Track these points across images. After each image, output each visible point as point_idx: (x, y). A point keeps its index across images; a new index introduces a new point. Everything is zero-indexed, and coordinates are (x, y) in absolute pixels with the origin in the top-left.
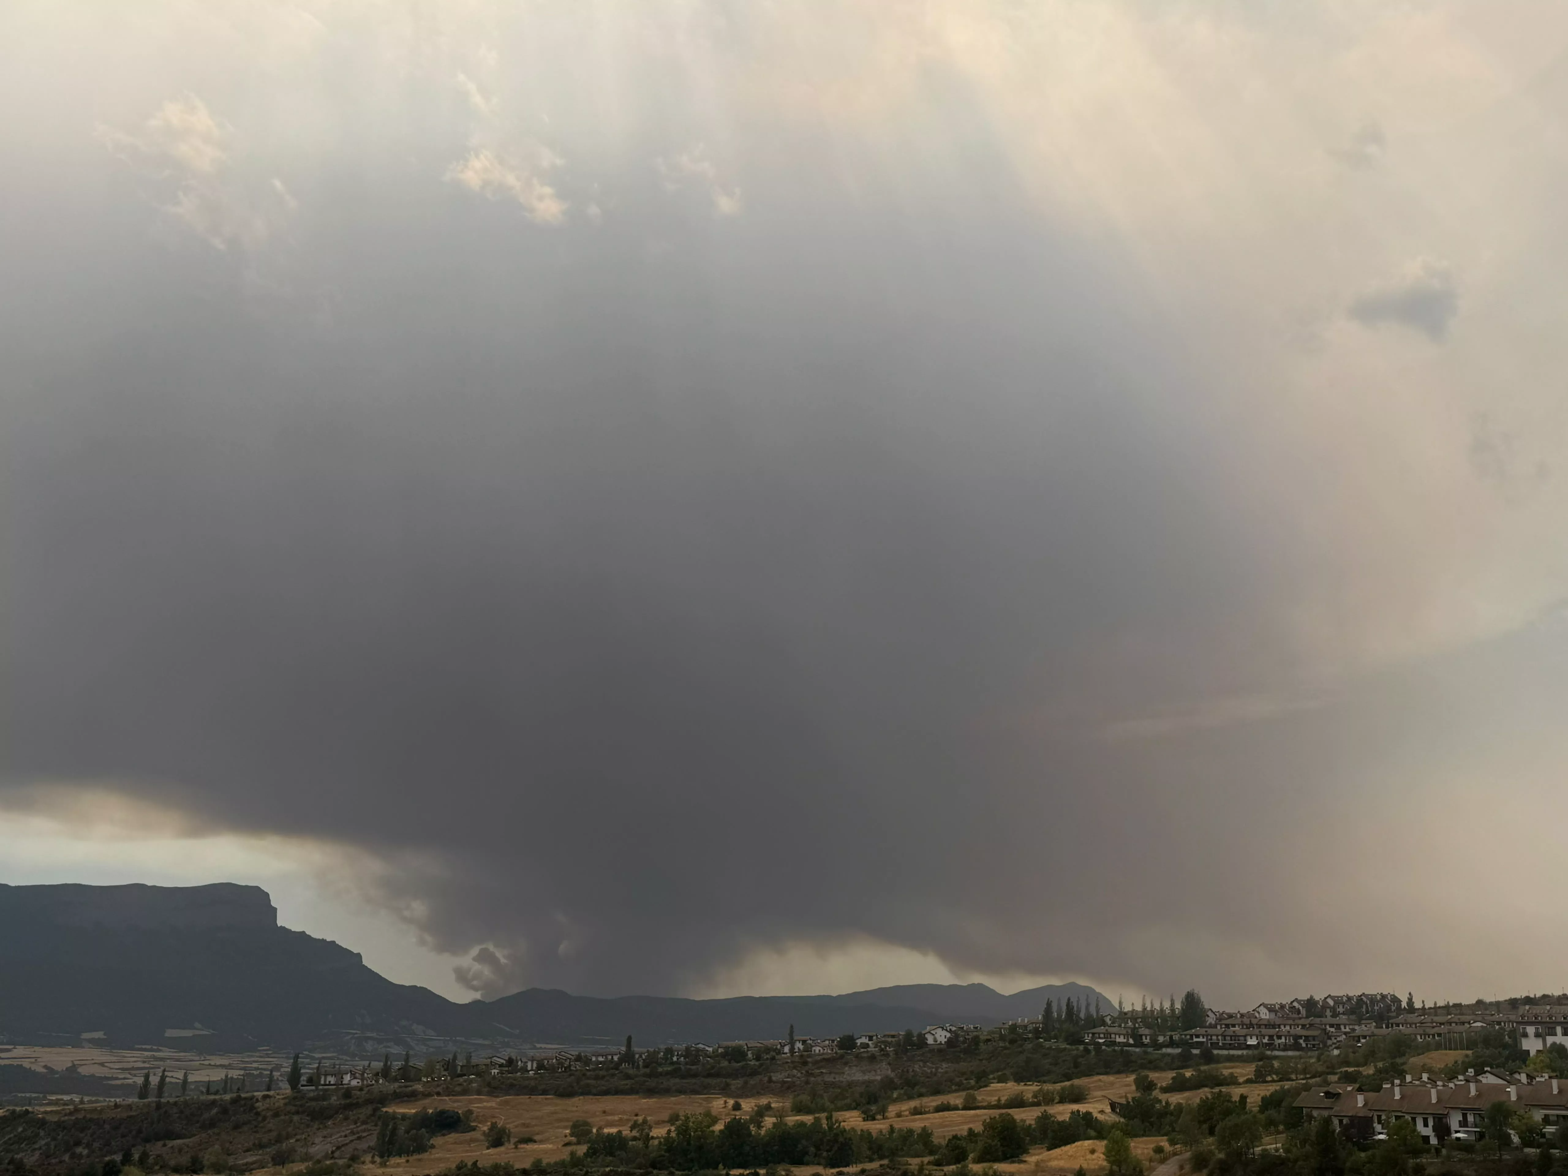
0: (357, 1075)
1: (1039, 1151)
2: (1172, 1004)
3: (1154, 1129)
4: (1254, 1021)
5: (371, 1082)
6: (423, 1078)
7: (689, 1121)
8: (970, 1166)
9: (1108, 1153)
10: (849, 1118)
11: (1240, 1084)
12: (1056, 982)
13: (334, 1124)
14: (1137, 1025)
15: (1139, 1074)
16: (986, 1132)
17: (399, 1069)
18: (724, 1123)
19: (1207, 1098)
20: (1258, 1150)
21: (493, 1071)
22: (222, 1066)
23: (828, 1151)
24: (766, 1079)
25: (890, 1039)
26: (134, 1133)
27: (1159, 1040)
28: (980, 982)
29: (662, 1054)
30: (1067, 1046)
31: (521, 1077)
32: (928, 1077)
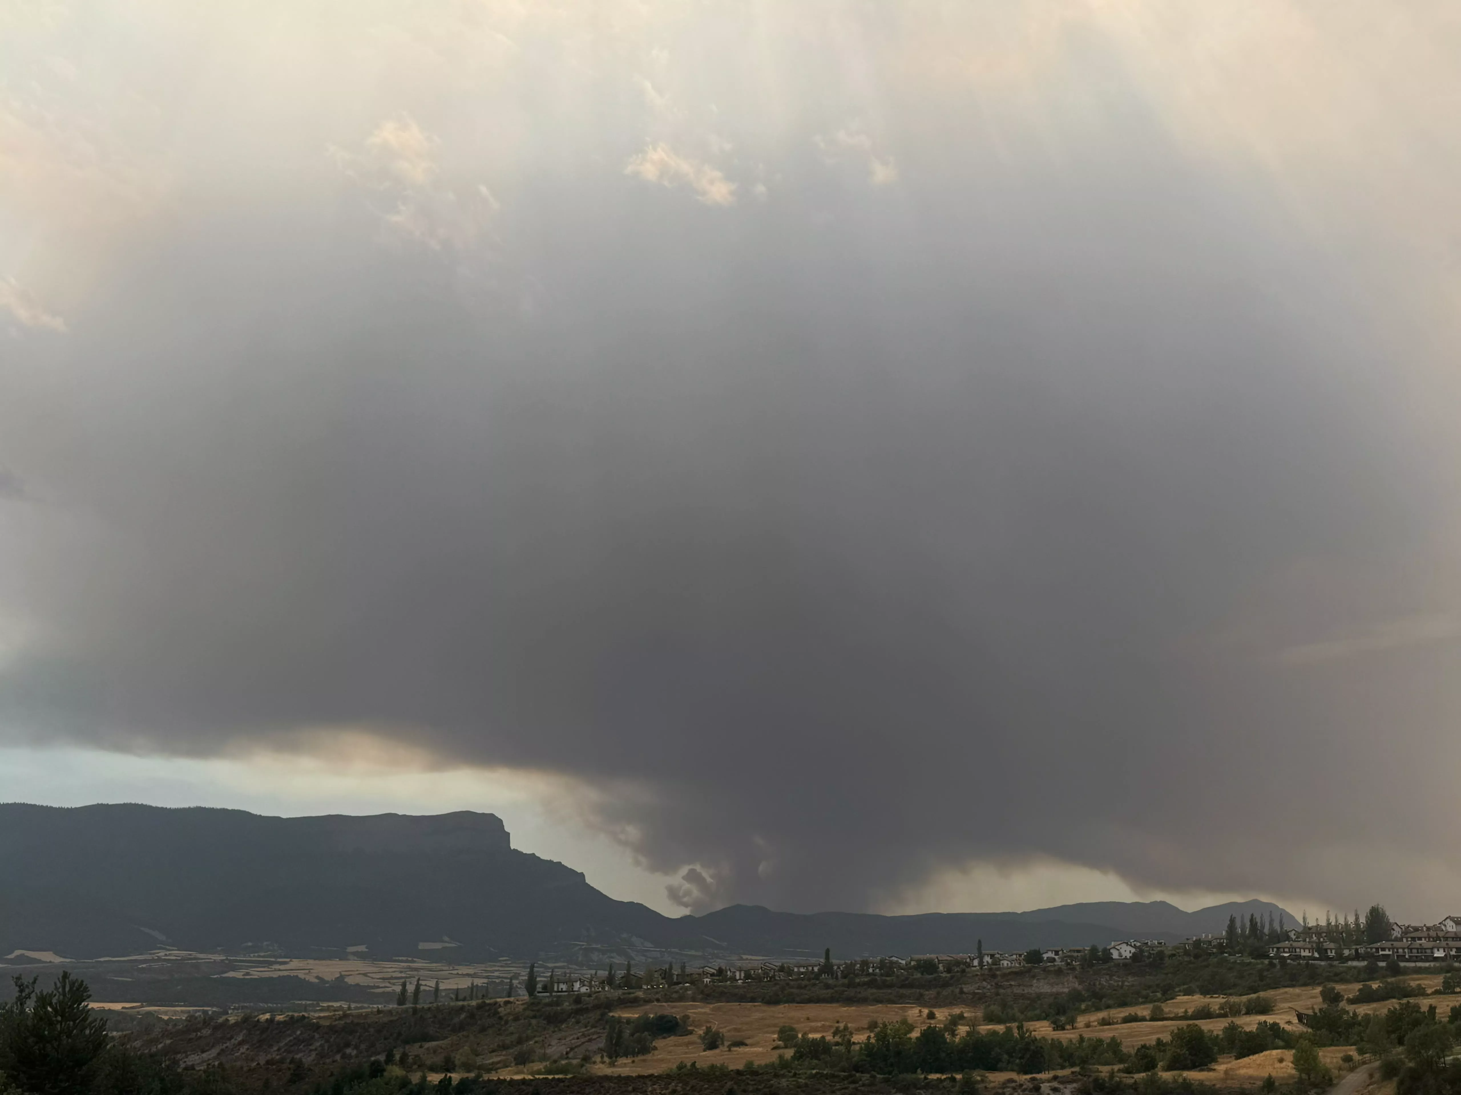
0: (586, 982)
1: (1228, 1060)
2: (1357, 919)
3: (1341, 1039)
4: (1441, 934)
5: (598, 989)
6: (643, 986)
7: (888, 1028)
8: (1160, 1074)
9: (1296, 1062)
10: (1039, 1028)
11: (1428, 995)
12: (1238, 899)
13: (567, 1027)
14: (1322, 940)
15: (1325, 987)
16: (1174, 1042)
17: (622, 977)
18: (919, 1031)
19: (1395, 1009)
20: (1449, 1059)
21: (705, 980)
22: (468, 975)
23: (1020, 1058)
24: (957, 991)
25: (1076, 954)
26: (395, 1035)
27: (1344, 954)
28: (1163, 900)
29: (859, 966)
30: (1253, 960)
31: (730, 986)
32: (1114, 990)
